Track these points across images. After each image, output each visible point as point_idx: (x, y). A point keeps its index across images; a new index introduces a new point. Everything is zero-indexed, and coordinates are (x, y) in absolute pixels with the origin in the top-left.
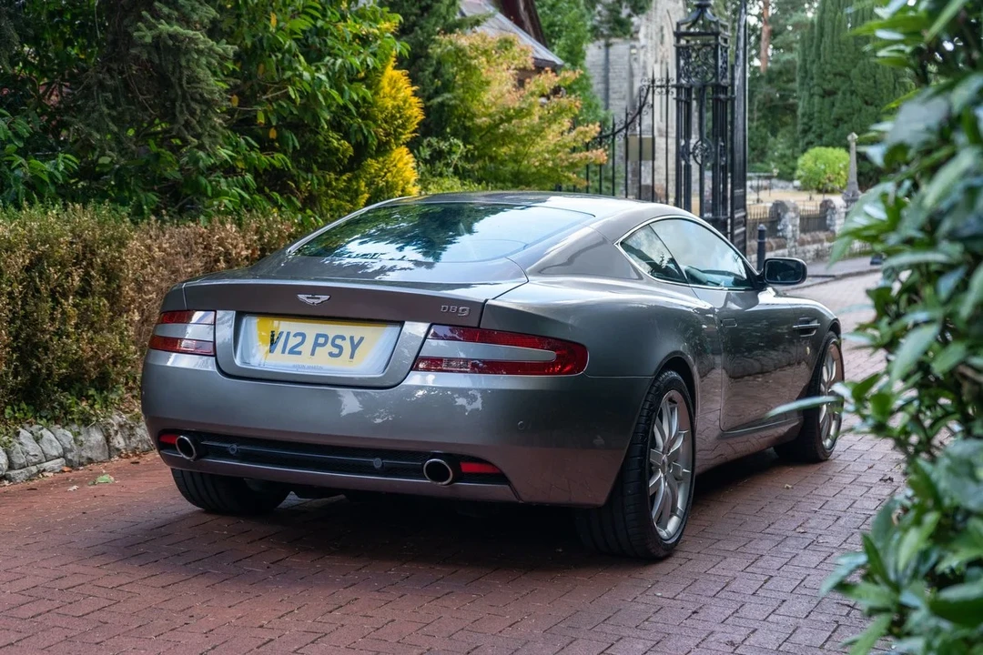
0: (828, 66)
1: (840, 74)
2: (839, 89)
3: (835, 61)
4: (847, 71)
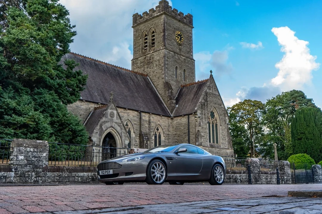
0: (299, 131)
1: (303, 133)
2: (302, 138)
3: (300, 129)
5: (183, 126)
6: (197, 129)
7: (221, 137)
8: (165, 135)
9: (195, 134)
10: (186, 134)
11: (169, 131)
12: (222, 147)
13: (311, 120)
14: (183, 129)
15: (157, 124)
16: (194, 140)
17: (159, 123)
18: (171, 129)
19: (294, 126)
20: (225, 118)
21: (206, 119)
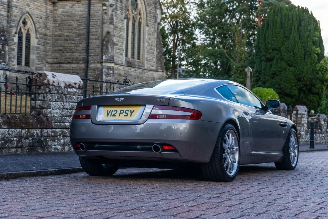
0: (270, 45)
1: (276, 50)
2: (274, 57)
3: (273, 42)
4: (279, 48)
5: (77, 20)
6: (105, 30)
7: (147, 48)
8: (38, 36)
9: (100, 38)
10: (82, 38)
11: (46, 27)
12: (146, 66)
13: (293, 28)
14: (76, 25)
15: (25, 11)
16: (98, 50)
17: (27, 9)
18: (50, 25)
19: (263, 36)
20: (156, 11)
21: (124, 11)
